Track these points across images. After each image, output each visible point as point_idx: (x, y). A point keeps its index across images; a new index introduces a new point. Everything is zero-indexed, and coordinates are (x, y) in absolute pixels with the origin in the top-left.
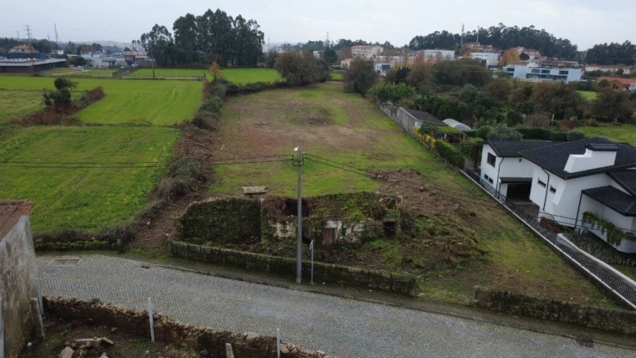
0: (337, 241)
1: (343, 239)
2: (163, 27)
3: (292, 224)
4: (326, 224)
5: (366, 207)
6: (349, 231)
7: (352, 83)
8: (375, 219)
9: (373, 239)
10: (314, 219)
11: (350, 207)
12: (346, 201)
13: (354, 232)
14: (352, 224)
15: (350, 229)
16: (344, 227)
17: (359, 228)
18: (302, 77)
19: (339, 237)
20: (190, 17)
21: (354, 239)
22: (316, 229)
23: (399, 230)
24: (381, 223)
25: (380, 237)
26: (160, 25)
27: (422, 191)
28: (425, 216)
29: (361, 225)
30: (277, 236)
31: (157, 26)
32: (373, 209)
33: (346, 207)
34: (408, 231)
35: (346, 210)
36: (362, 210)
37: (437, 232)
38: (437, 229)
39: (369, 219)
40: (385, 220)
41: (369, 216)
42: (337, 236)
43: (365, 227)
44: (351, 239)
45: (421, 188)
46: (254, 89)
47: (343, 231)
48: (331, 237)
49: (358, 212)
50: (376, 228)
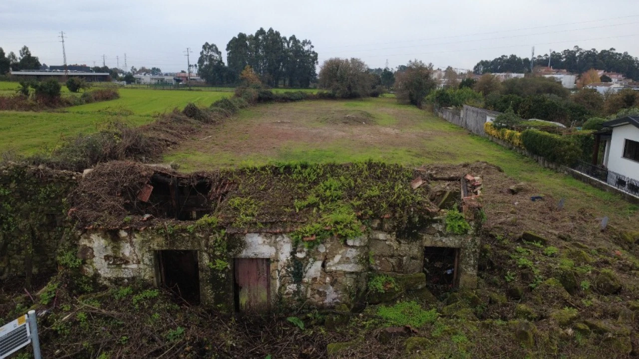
0: (279, 297)
1: (296, 293)
2: (213, 45)
3: (137, 239)
4: (243, 245)
5: (370, 201)
6: (314, 270)
8: (399, 237)
9: (388, 299)
11: (324, 200)
12: (316, 183)
13: (331, 273)
14: (322, 249)
15: (319, 264)
16: (300, 255)
17: (346, 260)
18: (349, 88)
19: (283, 285)
20: (242, 36)
21: (332, 296)
22: (213, 258)
23: (469, 274)
24: (415, 250)
25: (410, 291)
26: (210, 44)
27: (513, 192)
28: (538, 239)
29: (352, 253)
30: (97, 275)
31: (207, 44)
32: (392, 206)
33: (311, 198)
34: (496, 278)
35: (311, 206)
36: (358, 208)
38: (583, 276)
39: (381, 236)
40: (428, 240)
41: (380, 228)
42: (278, 284)
43: (365, 259)
44: (323, 295)
45: (512, 187)
46: (292, 98)
47: (297, 269)
48: (262, 285)
49: (344, 214)
50: (400, 263)
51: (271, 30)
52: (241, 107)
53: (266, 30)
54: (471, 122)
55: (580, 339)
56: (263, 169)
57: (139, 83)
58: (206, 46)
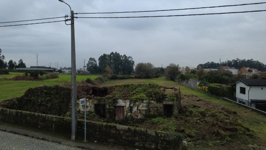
0: (126, 116)
1: (131, 115)
2: (93, 58)
3: (91, 101)
4: (117, 102)
5: (149, 92)
6: (135, 109)
7: (169, 76)
8: (157, 102)
9: (154, 116)
10: (109, 98)
11: (138, 92)
12: (135, 89)
13: (139, 110)
14: (137, 103)
15: (136, 107)
16: (131, 105)
17: (143, 107)
19: (127, 113)
20: (105, 55)
21: (140, 116)
22: (109, 106)
23: (176, 112)
24: (161, 106)
25: (160, 115)
26: (92, 58)
27: (198, 101)
28: (197, 107)
29: (145, 105)
30: (80, 111)
31: (91, 58)
32: (155, 94)
33: (134, 92)
34: (184, 114)
36: (146, 94)
37: (207, 115)
38: (207, 114)
39: (152, 102)
40: (165, 103)
41: (152, 100)
42: (126, 113)
43: (148, 106)
44: (137, 116)
45: (198, 99)
47: (131, 109)
48: (121, 114)
49: (143, 95)
50: (158, 110)
51: (116, 53)
52: (106, 81)
53: (114, 53)
54: (192, 85)
55: (201, 123)
56: (122, 85)
57: (64, 73)
58: (91, 59)
